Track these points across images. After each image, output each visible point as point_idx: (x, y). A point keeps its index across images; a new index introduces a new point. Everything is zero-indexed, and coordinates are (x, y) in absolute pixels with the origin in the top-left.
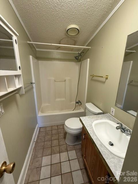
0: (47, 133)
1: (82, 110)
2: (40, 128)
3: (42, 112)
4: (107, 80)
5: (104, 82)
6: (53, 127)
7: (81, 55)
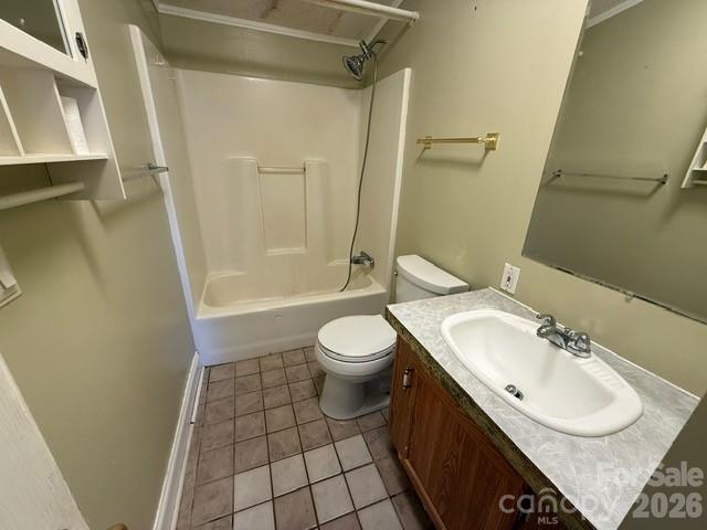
0: (243, 384)
1: (378, 289)
2: (209, 368)
3: (212, 302)
4: (491, 152)
5: (476, 166)
6: (265, 362)
7: (371, 53)
